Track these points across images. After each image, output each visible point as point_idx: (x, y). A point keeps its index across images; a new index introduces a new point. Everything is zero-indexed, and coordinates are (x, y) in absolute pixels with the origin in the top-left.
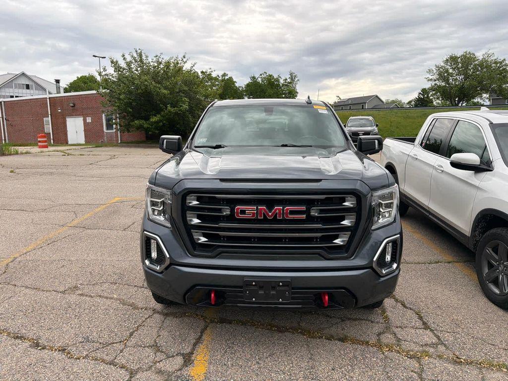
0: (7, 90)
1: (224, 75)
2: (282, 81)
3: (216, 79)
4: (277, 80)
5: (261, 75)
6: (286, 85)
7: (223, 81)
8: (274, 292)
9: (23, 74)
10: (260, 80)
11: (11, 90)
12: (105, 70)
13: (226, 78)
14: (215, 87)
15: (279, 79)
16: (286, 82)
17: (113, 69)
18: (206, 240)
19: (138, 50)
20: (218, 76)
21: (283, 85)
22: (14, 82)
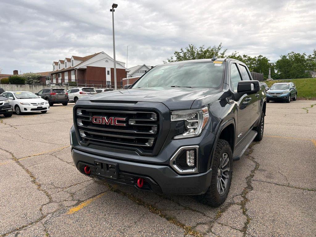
0: (137, 74)
1: (260, 56)
2: (306, 57)
3: (254, 59)
4: (303, 57)
5: (289, 54)
6: (310, 60)
7: (259, 60)
8: (109, 171)
9: (144, 65)
10: (288, 57)
11: (138, 73)
12: (172, 58)
13: (261, 58)
14: (253, 64)
15: (304, 56)
16: (310, 58)
17: (176, 58)
18: (85, 136)
19: (191, 45)
20: (255, 57)
21: (307, 60)
22: (140, 70)
